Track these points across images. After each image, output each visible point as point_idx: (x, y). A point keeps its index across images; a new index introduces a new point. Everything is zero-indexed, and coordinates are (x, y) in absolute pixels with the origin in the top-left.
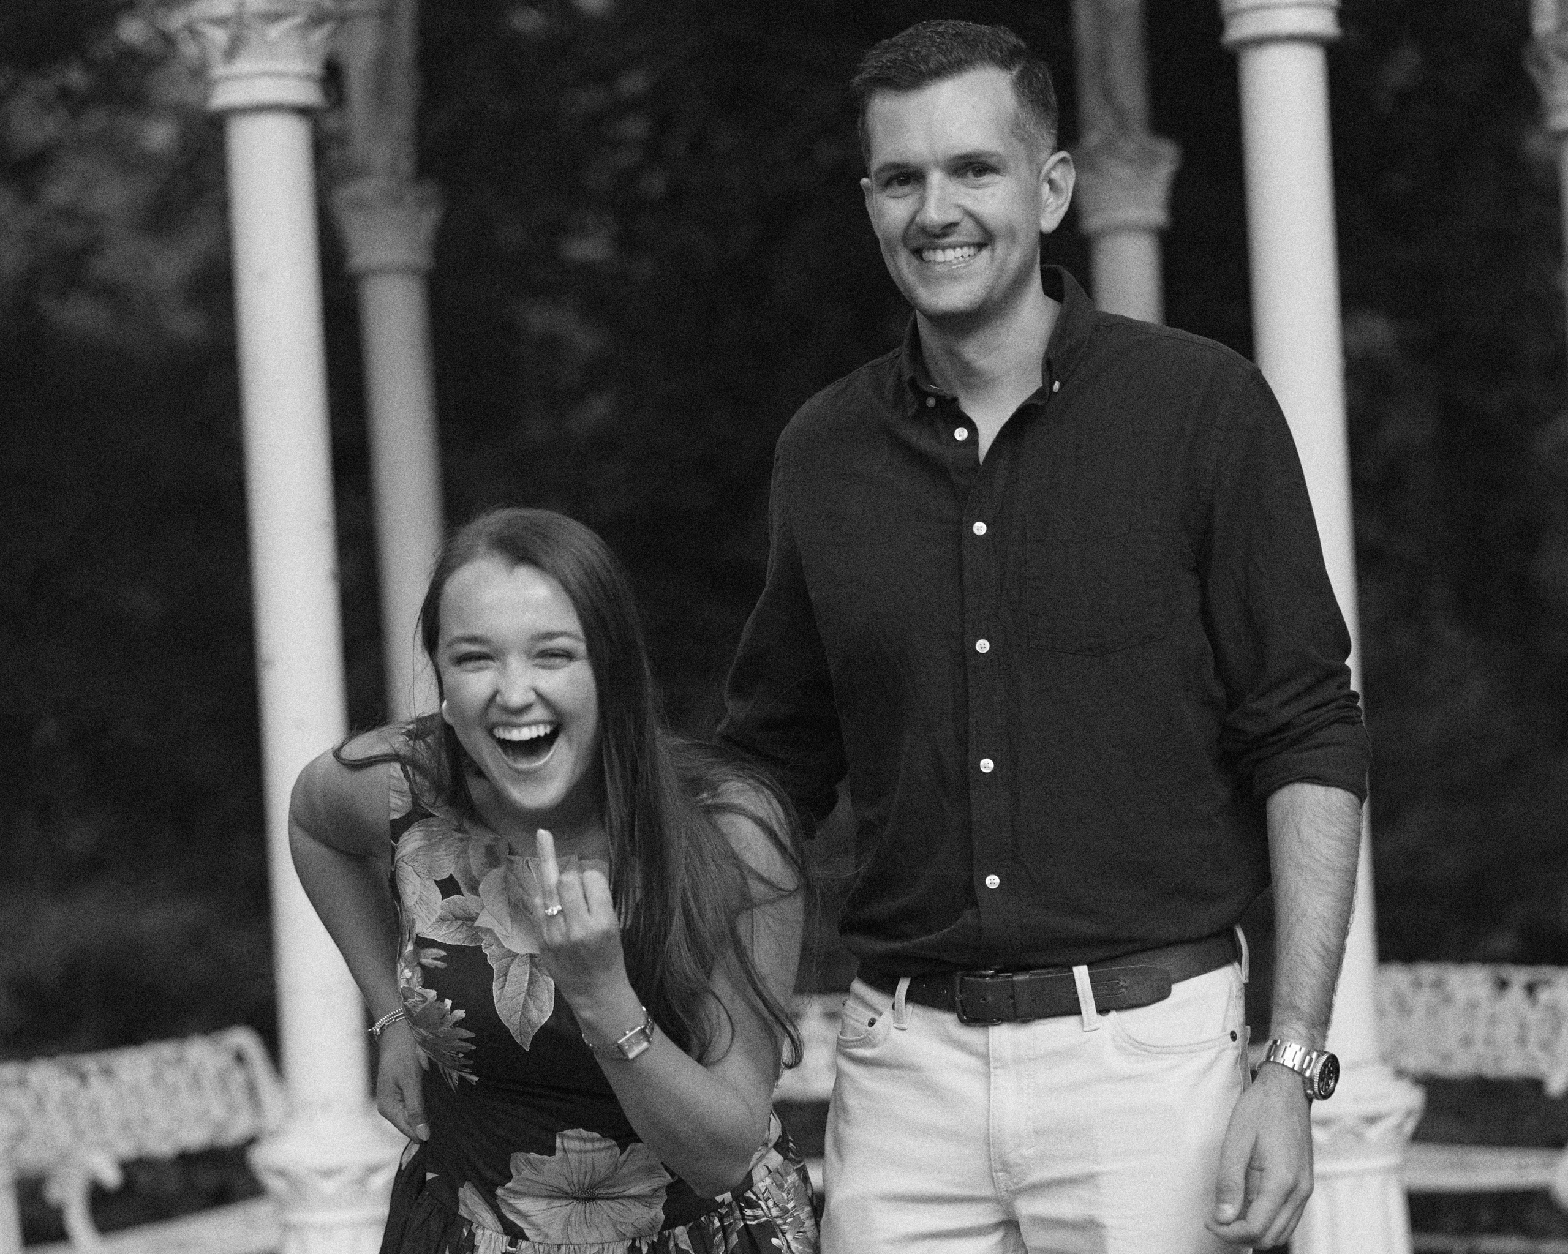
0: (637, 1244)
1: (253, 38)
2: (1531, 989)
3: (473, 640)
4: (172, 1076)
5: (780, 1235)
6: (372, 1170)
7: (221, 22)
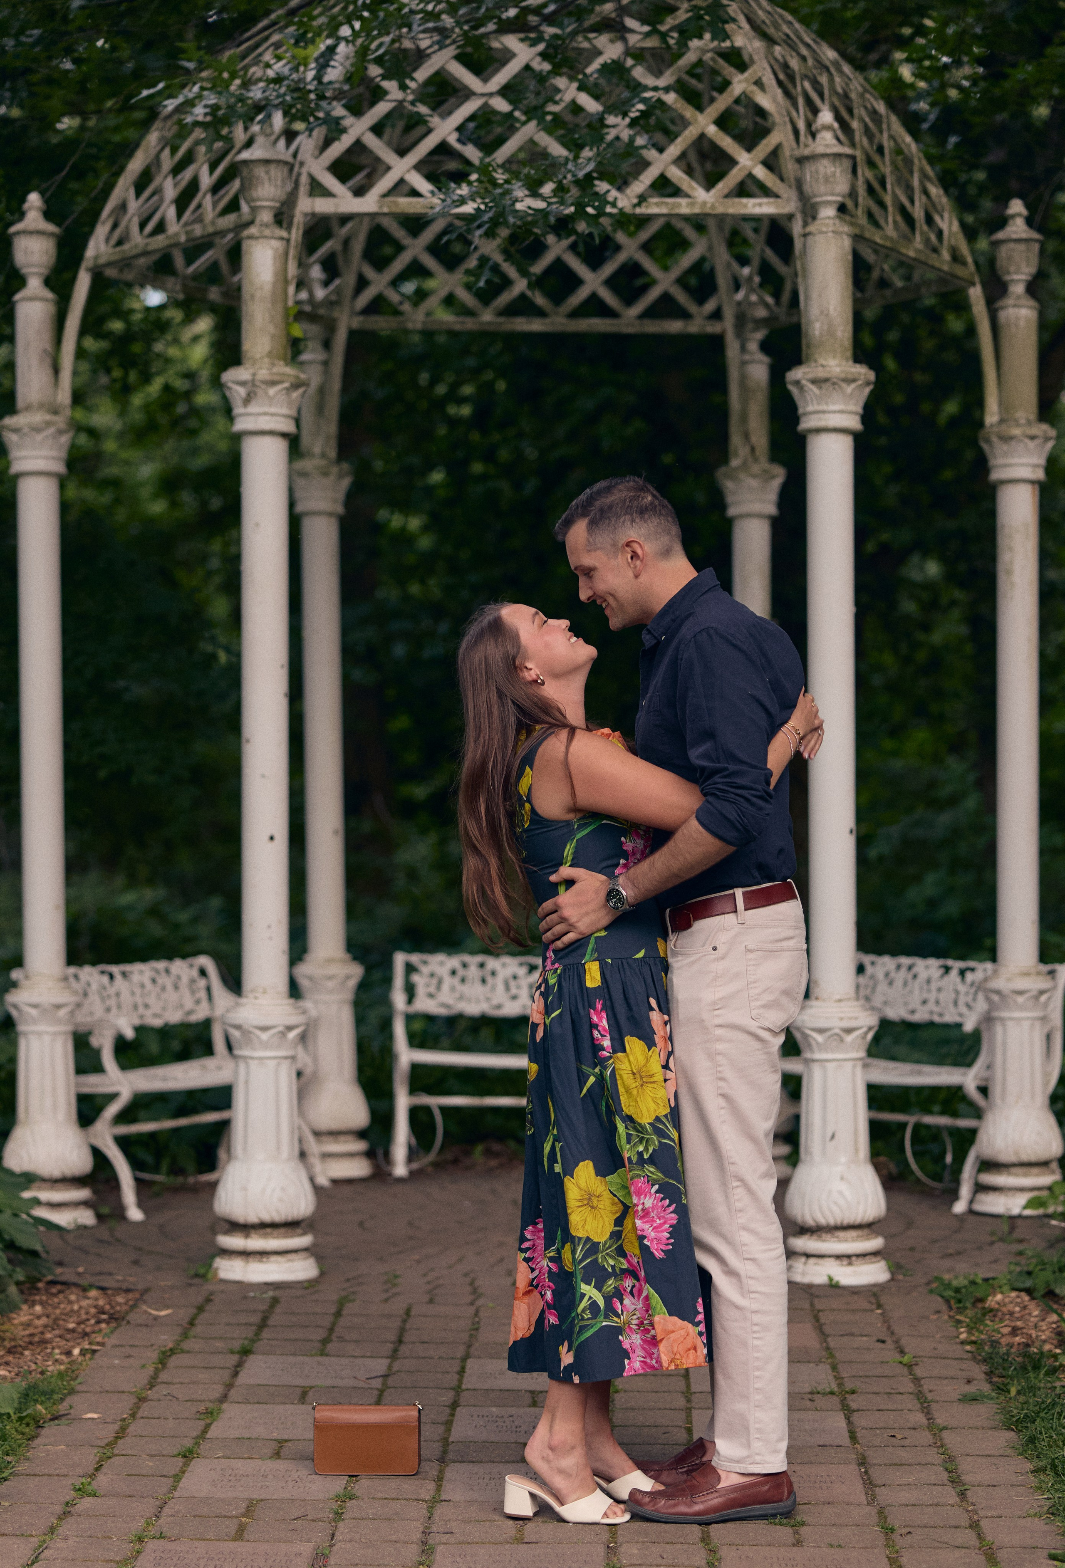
1: (260, 392)
2: (962, 973)
4: (163, 980)
6: (290, 1028)
7: (243, 384)
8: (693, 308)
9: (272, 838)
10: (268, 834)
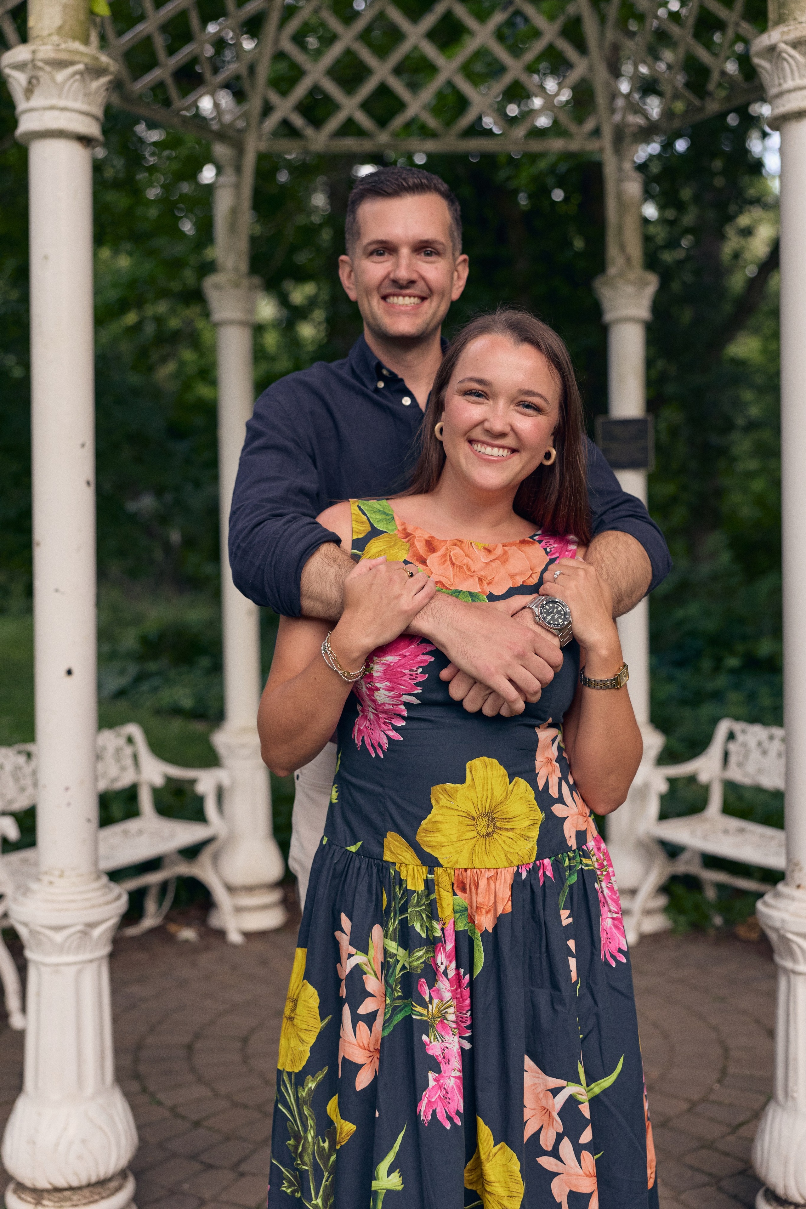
0: (520, 870)
1: (44, 77)
3: (481, 382)
5: (598, 882)
7: (20, 67)
8: (573, 127)
9: (69, 672)
10: (65, 668)
